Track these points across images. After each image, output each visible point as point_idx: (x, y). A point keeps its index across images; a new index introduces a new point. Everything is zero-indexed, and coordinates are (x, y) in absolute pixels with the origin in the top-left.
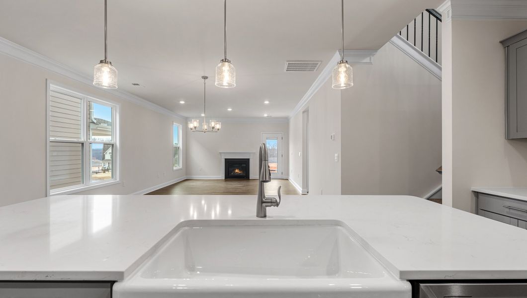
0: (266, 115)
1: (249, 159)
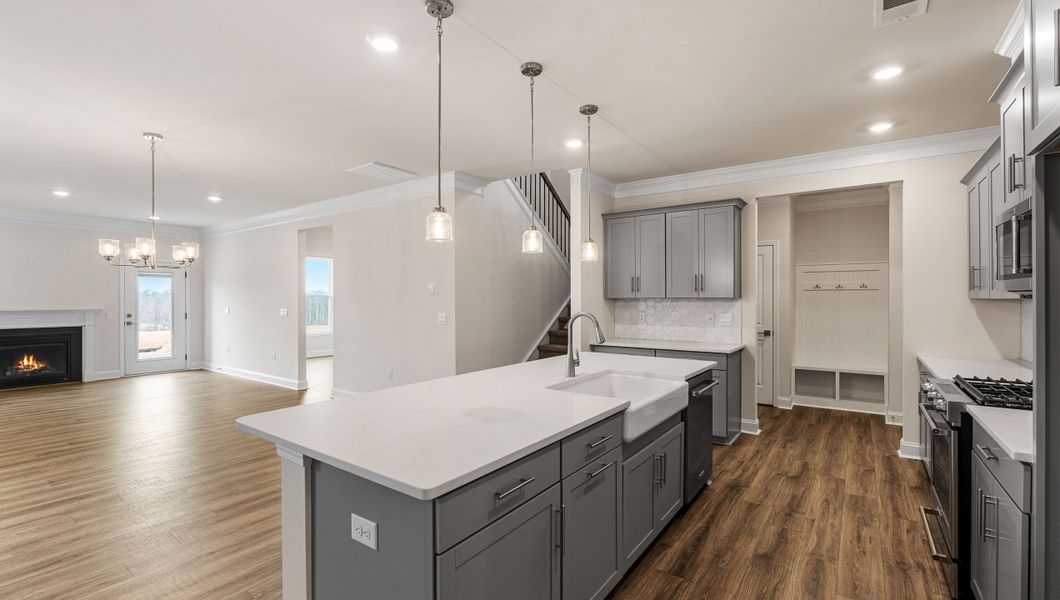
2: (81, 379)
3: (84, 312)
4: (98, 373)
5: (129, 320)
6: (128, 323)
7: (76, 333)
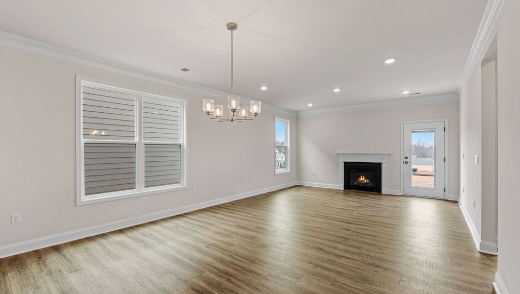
0: (406, 92)
1: (380, 164)
2: (381, 192)
3: (382, 155)
4: (389, 190)
5: (406, 160)
6: (405, 162)
7: (379, 165)
